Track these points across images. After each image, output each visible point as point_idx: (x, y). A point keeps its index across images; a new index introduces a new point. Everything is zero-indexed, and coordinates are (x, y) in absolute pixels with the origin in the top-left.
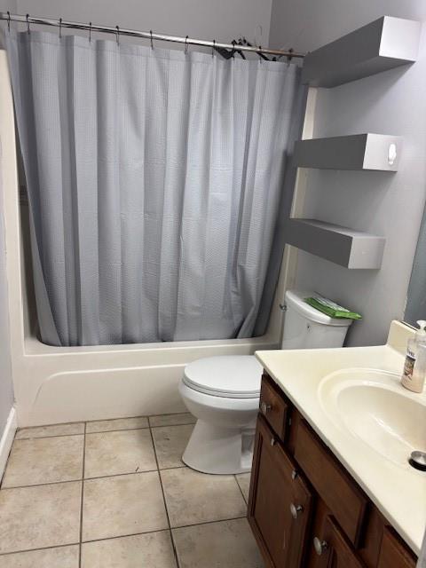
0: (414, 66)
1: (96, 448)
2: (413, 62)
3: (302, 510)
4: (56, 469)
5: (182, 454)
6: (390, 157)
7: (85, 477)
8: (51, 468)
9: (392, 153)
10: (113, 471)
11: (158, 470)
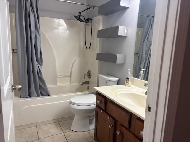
0: (129, 8)
1: (41, 130)
2: (129, 7)
3: (112, 126)
4: (29, 137)
5: (70, 127)
6: (125, 32)
7: (39, 138)
8: (27, 137)
9: (126, 31)
10: (48, 135)
11: (63, 133)
